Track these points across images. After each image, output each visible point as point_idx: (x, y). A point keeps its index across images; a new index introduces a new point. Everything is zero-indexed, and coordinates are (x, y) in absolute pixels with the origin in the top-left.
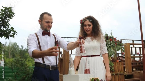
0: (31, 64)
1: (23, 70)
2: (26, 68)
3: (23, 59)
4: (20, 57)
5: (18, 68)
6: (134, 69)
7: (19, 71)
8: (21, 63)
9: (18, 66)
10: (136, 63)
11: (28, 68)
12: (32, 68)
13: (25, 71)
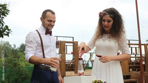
0: (24, 64)
1: (16, 70)
2: (19, 68)
3: (16, 59)
4: (13, 57)
5: (11, 68)
6: (131, 70)
7: (12, 72)
8: (14, 63)
9: (11, 66)
10: (133, 64)
11: (22, 69)
12: (26, 68)
13: (18, 71)
